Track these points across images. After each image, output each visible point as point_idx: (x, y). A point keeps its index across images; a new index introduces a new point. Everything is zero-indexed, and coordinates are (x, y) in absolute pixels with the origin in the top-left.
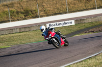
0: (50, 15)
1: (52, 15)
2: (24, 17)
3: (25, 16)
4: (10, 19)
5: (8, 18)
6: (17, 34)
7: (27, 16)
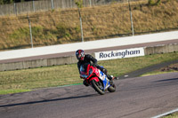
0: (102, 38)
1: (106, 38)
2: (56, 39)
3: (58, 38)
4: (32, 43)
5: (28, 40)
6: (43, 70)
7: (61, 37)
